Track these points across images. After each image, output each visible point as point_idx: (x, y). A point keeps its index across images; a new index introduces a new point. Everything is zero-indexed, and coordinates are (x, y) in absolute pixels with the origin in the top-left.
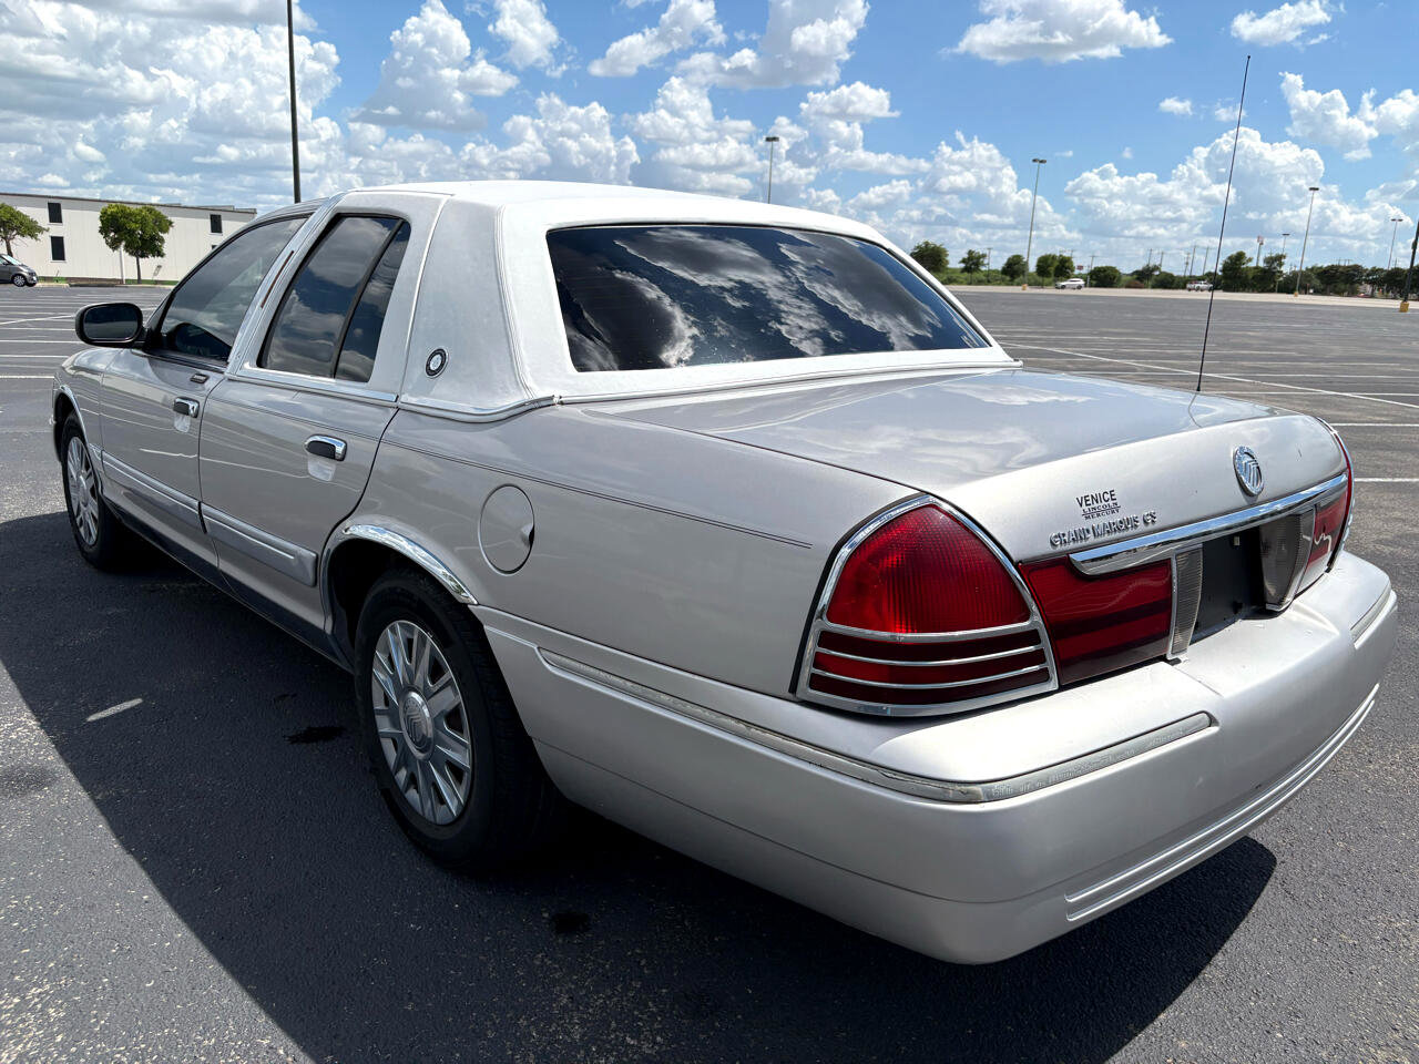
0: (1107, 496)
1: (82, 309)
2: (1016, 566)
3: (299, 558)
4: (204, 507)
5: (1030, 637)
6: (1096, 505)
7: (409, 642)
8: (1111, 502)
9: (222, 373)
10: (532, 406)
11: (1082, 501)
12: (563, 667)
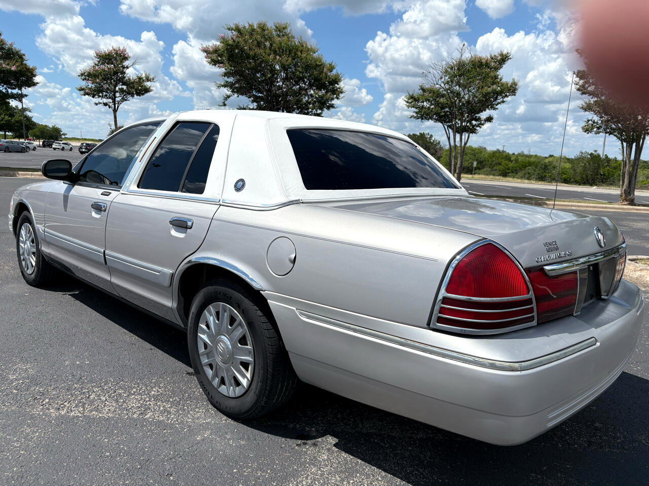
0: (554, 243)
1: (45, 162)
2: (524, 270)
3: (164, 274)
4: (107, 252)
5: (529, 301)
6: (550, 247)
7: (218, 313)
8: (556, 246)
9: (119, 191)
10: (289, 204)
11: (546, 244)
12: (309, 317)
